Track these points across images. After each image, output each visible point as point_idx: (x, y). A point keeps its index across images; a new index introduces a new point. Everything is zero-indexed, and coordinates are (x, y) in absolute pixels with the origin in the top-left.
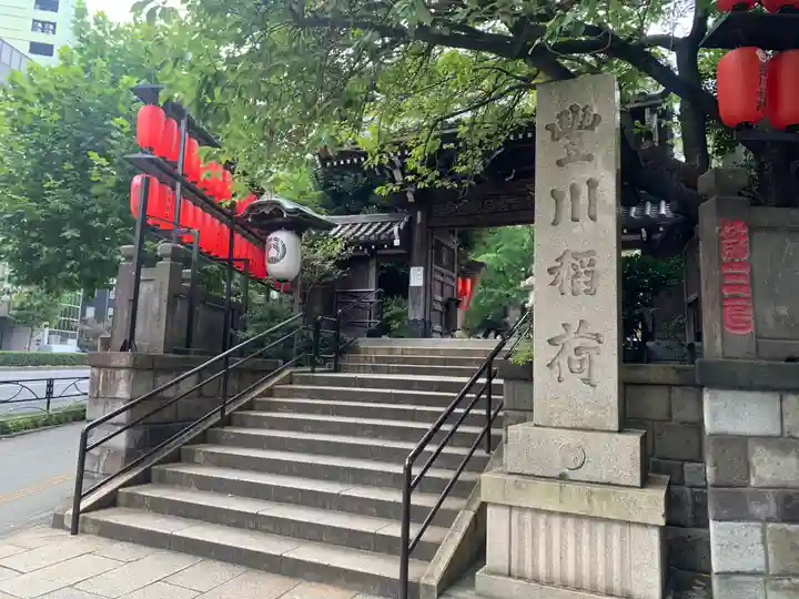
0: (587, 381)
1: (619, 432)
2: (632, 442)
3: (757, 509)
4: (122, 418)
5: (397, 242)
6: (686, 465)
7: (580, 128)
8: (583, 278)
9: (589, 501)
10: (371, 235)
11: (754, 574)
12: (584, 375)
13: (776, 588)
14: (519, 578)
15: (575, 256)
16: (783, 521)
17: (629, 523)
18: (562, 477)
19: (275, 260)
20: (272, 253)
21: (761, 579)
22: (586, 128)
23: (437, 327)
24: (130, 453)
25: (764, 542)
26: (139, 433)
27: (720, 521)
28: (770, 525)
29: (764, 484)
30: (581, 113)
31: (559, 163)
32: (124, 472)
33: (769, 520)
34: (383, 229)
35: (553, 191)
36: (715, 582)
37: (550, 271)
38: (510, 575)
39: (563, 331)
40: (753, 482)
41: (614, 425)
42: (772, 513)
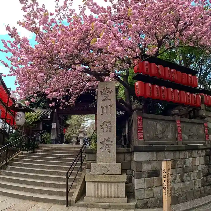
0: (109, 152)
1: (116, 163)
2: (119, 165)
3: (144, 176)
5: (49, 117)
6: (128, 170)
7: (108, 93)
8: (109, 128)
9: (111, 178)
10: (42, 114)
12: (109, 151)
13: (146, 191)
14: (94, 197)
15: (107, 122)
16: (148, 177)
17: (119, 182)
18: (104, 174)
19: (18, 120)
20: (18, 118)
21: (144, 189)
22: (109, 93)
23: (59, 141)
25: (145, 182)
27: (137, 179)
28: (146, 179)
29: (145, 170)
30: (108, 89)
31: (103, 100)
33: (146, 178)
34: (45, 113)
35: (102, 107)
36: (136, 191)
37: (101, 126)
38: (92, 197)
39: (104, 140)
40: (143, 170)
41: (115, 161)
42: (146, 176)
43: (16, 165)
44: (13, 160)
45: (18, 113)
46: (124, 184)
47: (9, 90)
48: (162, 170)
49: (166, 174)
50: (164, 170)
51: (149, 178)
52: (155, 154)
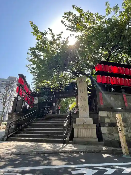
2: (91, 119)
3: (106, 125)
4: (14, 123)
5: (51, 100)
8: (84, 99)
9: (87, 126)
11: (107, 133)
12: (85, 111)
13: (109, 135)
15: (83, 97)
17: (92, 128)
18: (84, 124)
19: (35, 101)
20: (35, 100)
22: (83, 82)
24: (14, 129)
25: (107, 129)
26: (16, 125)
27: (102, 127)
29: (107, 122)
30: (82, 80)
31: (80, 86)
32: (14, 132)
35: (80, 89)
37: (80, 98)
39: (82, 106)
40: (105, 122)
41: (89, 117)
42: (108, 126)
43: (34, 125)
44: (32, 123)
45: (35, 98)
46: (95, 129)
47: (29, 85)
48: (117, 122)
49: (119, 121)
50: (118, 119)
51: (110, 127)
52: (111, 113)
